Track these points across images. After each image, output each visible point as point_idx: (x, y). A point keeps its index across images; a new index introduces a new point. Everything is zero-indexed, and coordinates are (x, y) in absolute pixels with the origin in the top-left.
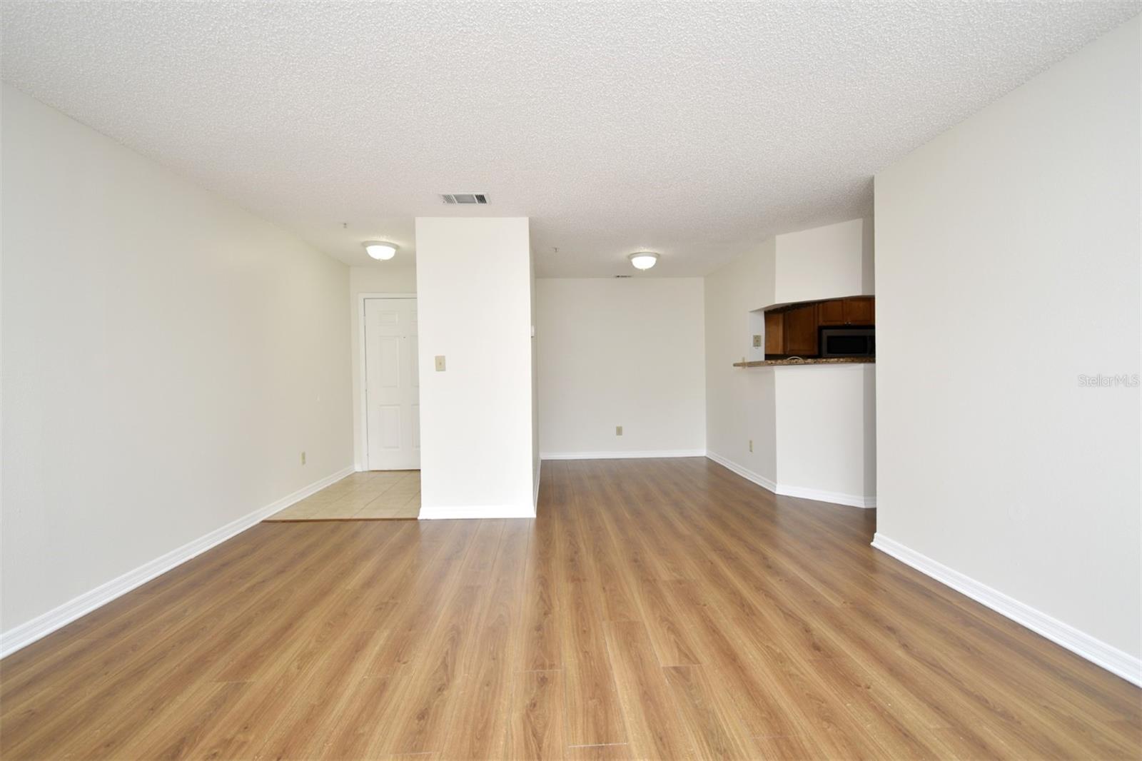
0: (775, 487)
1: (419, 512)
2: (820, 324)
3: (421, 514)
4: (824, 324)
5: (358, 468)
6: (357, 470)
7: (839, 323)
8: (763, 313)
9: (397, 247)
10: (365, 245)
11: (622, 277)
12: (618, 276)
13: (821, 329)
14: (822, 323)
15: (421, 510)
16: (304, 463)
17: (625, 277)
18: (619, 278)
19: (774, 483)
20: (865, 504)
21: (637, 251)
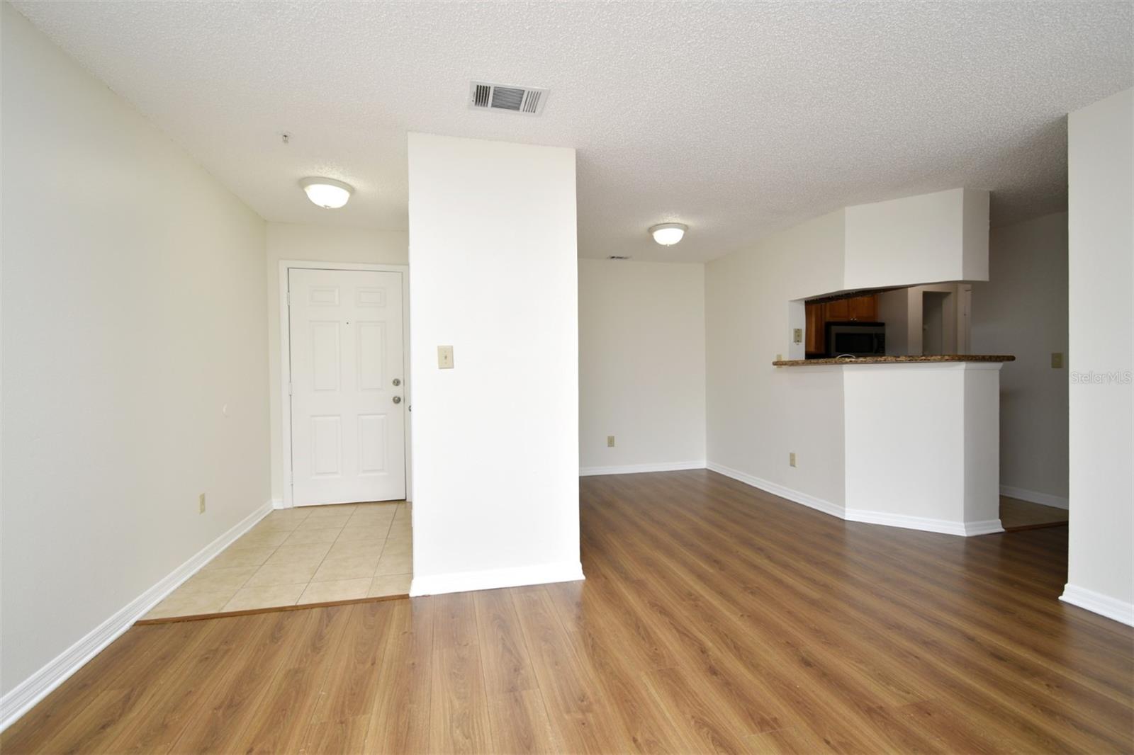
0: (844, 511)
1: (410, 586)
2: (827, 320)
3: (413, 588)
4: (832, 320)
5: (277, 504)
6: (275, 508)
7: (845, 320)
8: (804, 303)
9: (352, 190)
10: (304, 182)
11: (618, 258)
12: (613, 257)
13: (828, 325)
14: (828, 318)
15: (414, 582)
16: (203, 510)
17: (621, 258)
18: (615, 260)
19: (842, 508)
20: (967, 531)
21: (666, 221)
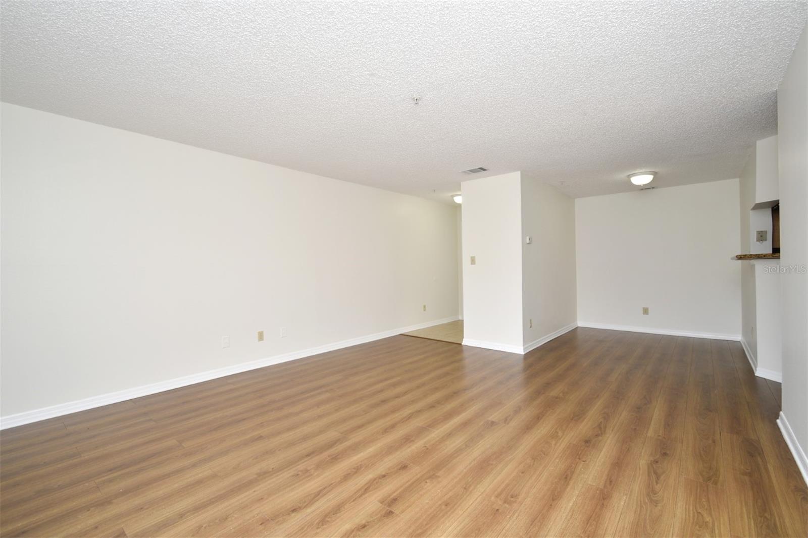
0: (756, 369)
1: (462, 340)
3: (463, 342)
8: (770, 210)
10: (453, 197)
15: (464, 339)
16: (425, 310)
17: (649, 188)
18: (644, 190)
19: (756, 366)
